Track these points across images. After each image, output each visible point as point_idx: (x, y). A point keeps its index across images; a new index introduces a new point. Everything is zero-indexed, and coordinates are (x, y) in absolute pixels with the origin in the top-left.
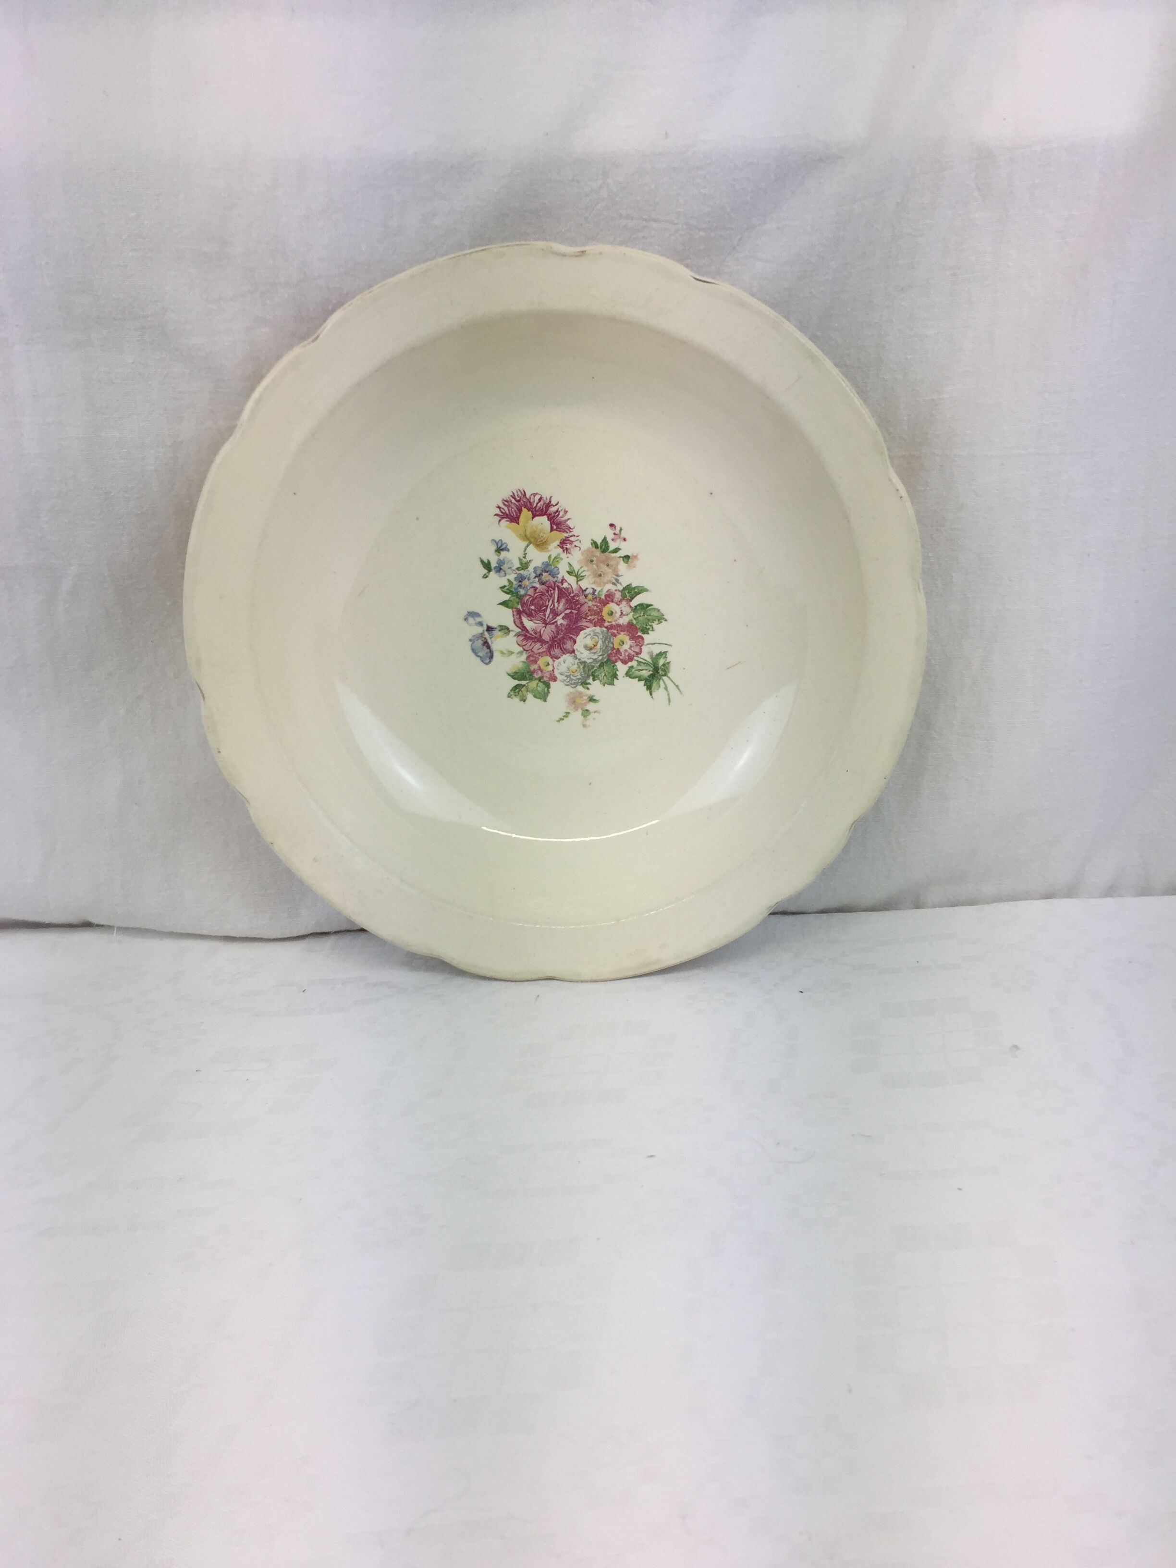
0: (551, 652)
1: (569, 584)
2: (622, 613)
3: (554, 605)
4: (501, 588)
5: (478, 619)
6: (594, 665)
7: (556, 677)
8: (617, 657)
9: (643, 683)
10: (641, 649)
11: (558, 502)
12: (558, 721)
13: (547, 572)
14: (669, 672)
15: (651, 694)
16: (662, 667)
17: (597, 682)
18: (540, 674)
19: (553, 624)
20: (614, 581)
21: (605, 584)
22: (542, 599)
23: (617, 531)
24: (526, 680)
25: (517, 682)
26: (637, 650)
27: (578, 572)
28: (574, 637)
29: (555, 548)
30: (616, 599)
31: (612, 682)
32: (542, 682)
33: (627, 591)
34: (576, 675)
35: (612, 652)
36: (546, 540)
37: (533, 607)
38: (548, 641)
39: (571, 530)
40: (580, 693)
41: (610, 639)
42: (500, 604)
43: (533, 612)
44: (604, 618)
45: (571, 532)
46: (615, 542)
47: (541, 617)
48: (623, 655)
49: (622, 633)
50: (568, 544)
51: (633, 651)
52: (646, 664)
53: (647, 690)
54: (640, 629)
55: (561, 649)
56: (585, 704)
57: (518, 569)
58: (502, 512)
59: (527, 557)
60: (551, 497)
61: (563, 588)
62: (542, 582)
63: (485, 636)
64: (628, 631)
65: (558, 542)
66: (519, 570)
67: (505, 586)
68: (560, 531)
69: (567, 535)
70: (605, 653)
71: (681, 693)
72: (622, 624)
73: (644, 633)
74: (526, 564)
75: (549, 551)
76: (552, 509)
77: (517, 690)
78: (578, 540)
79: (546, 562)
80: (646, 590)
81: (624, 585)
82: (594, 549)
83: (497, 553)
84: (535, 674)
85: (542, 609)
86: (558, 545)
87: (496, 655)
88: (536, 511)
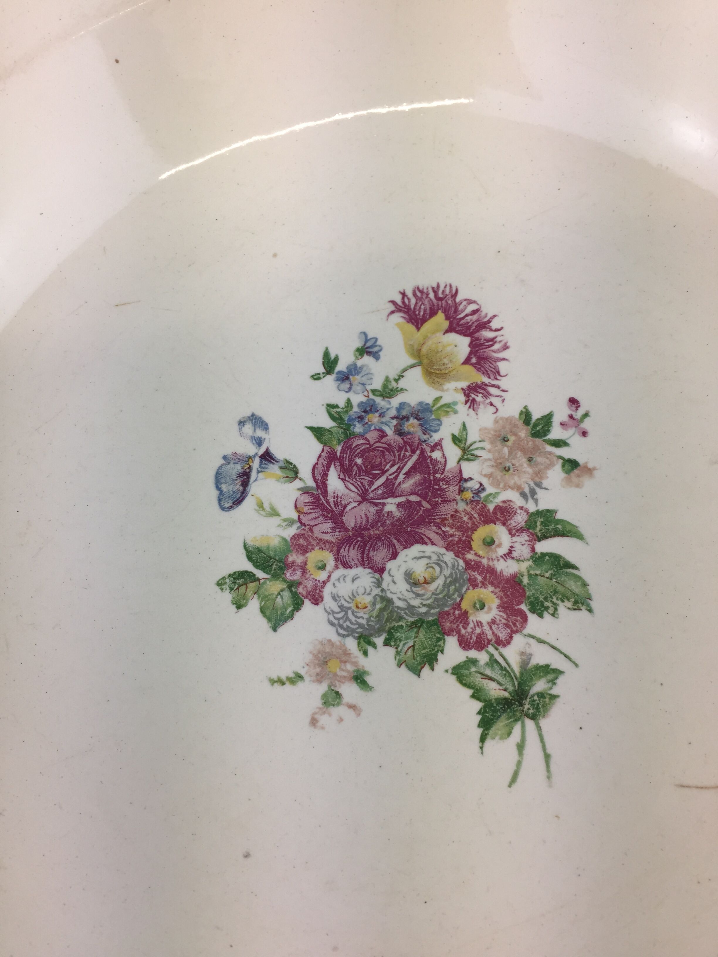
0: (342, 550)
1: (444, 455)
2: (510, 552)
3: (396, 478)
4: (328, 405)
5: (260, 433)
6: (405, 616)
7: (322, 598)
8: (455, 626)
9: (478, 705)
10: (511, 637)
11: (502, 328)
12: (273, 682)
13: (419, 419)
14: (544, 716)
15: (483, 739)
16: (536, 698)
17: (390, 651)
18: (297, 576)
19: (376, 504)
20: (527, 490)
21: (507, 487)
22: (384, 456)
23: (578, 415)
24: (268, 574)
25: (249, 567)
26: (503, 634)
27: (471, 445)
28: (398, 546)
29: (456, 390)
30: (512, 523)
31: (419, 667)
32: (291, 591)
33: (542, 520)
34: (359, 615)
35: (452, 611)
36: (447, 372)
37: (359, 461)
38: (350, 528)
39: (498, 377)
40: (347, 653)
41: (462, 586)
42: (311, 429)
43: (355, 468)
44: (472, 543)
45: (496, 379)
46: (566, 430)
47: (362, 483)
48: (469, 630)
49: (491, 588)
50: (480, 395)
51: (493, 633)
52: (506, 671)
53: (479, 726)
54: (529, 598)
55: (363, 553)
56: (343, 679)
57: (374, 391)
58: (403, 302)
59: (399, 382)
60: (495, 316)
61: (430, 457)
62: (401, 430)
63: (251, 464)
64: (503, 590)
65: (464, 384)
66: (374, 394)
67: (337, 406)
68: (478, 370)
69: (486, 380)
70: (439, 606)
71: (549, 777)
72: (498, 573)
73: (533, 611)
74: (392, 390)
75: (443, 390)
76: (487, 334)
77: (240, 581)
78: (501, 396)
79: (427, 404)
80: (579, 536)
81: (543, 506)
82: (520, 423)
83: (358, 354)
84: (290, 571)
85: (374, 472)
86: (462, 389)
87: (249, 503)
88: (458, 325)
